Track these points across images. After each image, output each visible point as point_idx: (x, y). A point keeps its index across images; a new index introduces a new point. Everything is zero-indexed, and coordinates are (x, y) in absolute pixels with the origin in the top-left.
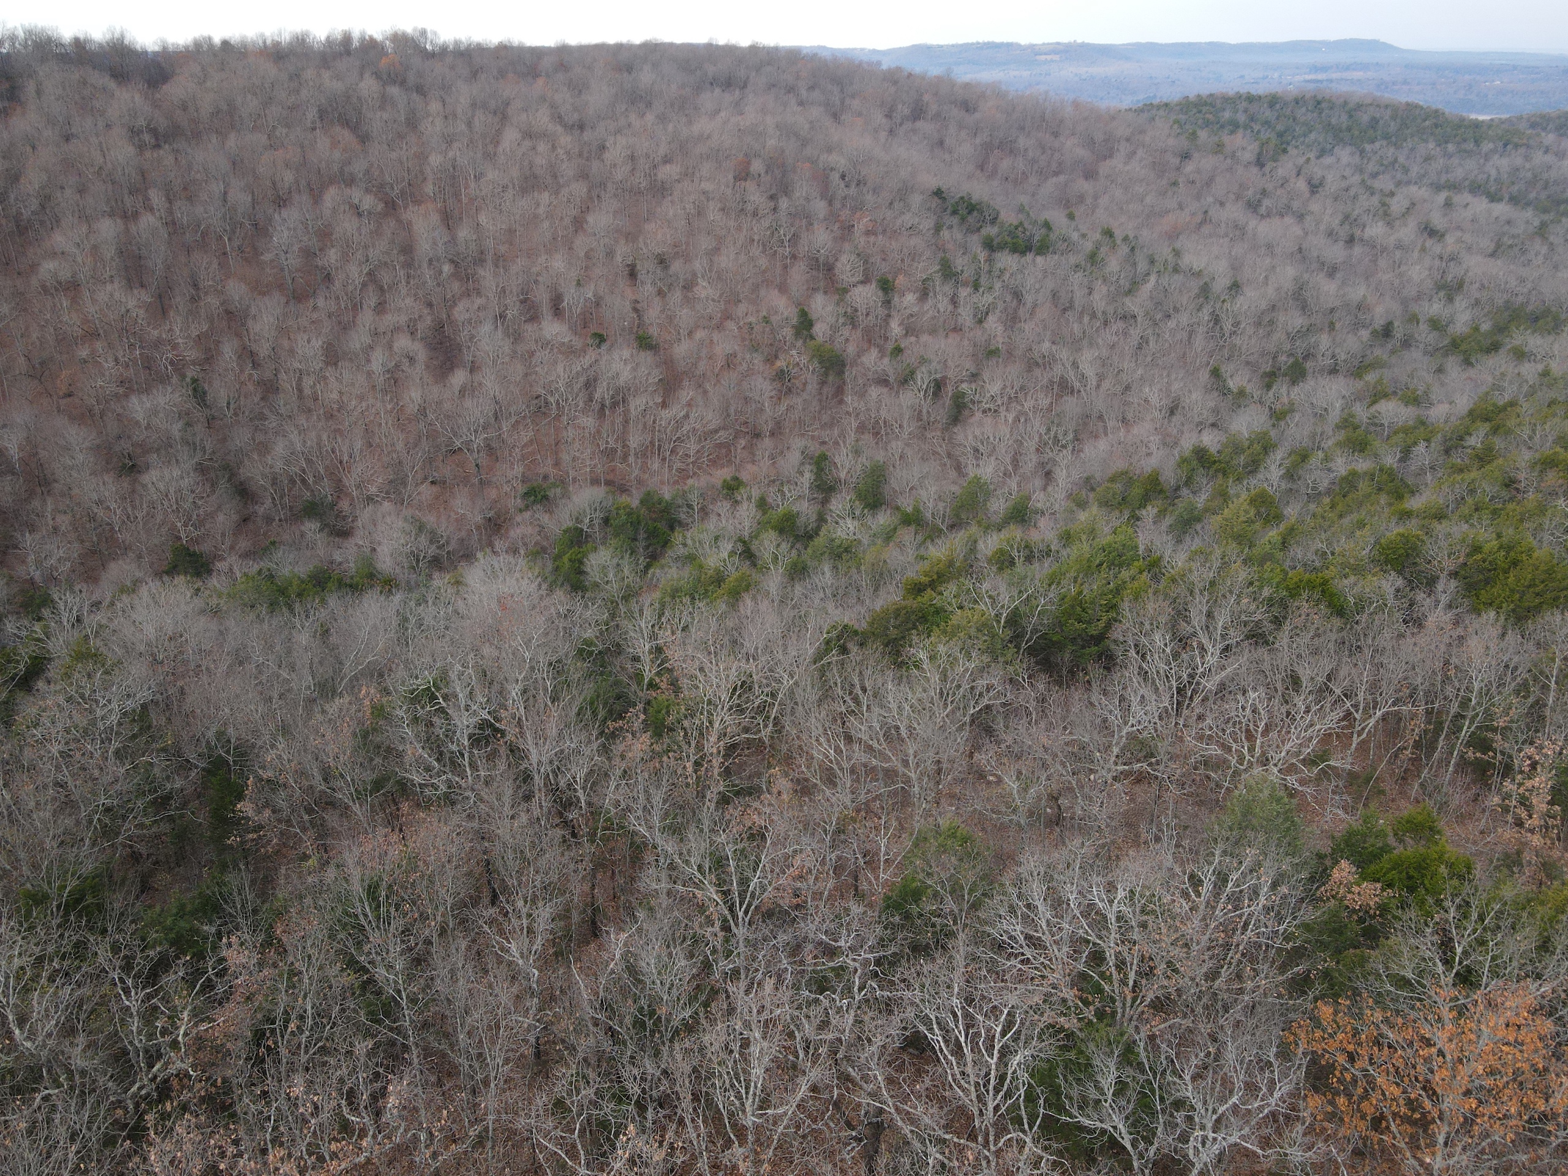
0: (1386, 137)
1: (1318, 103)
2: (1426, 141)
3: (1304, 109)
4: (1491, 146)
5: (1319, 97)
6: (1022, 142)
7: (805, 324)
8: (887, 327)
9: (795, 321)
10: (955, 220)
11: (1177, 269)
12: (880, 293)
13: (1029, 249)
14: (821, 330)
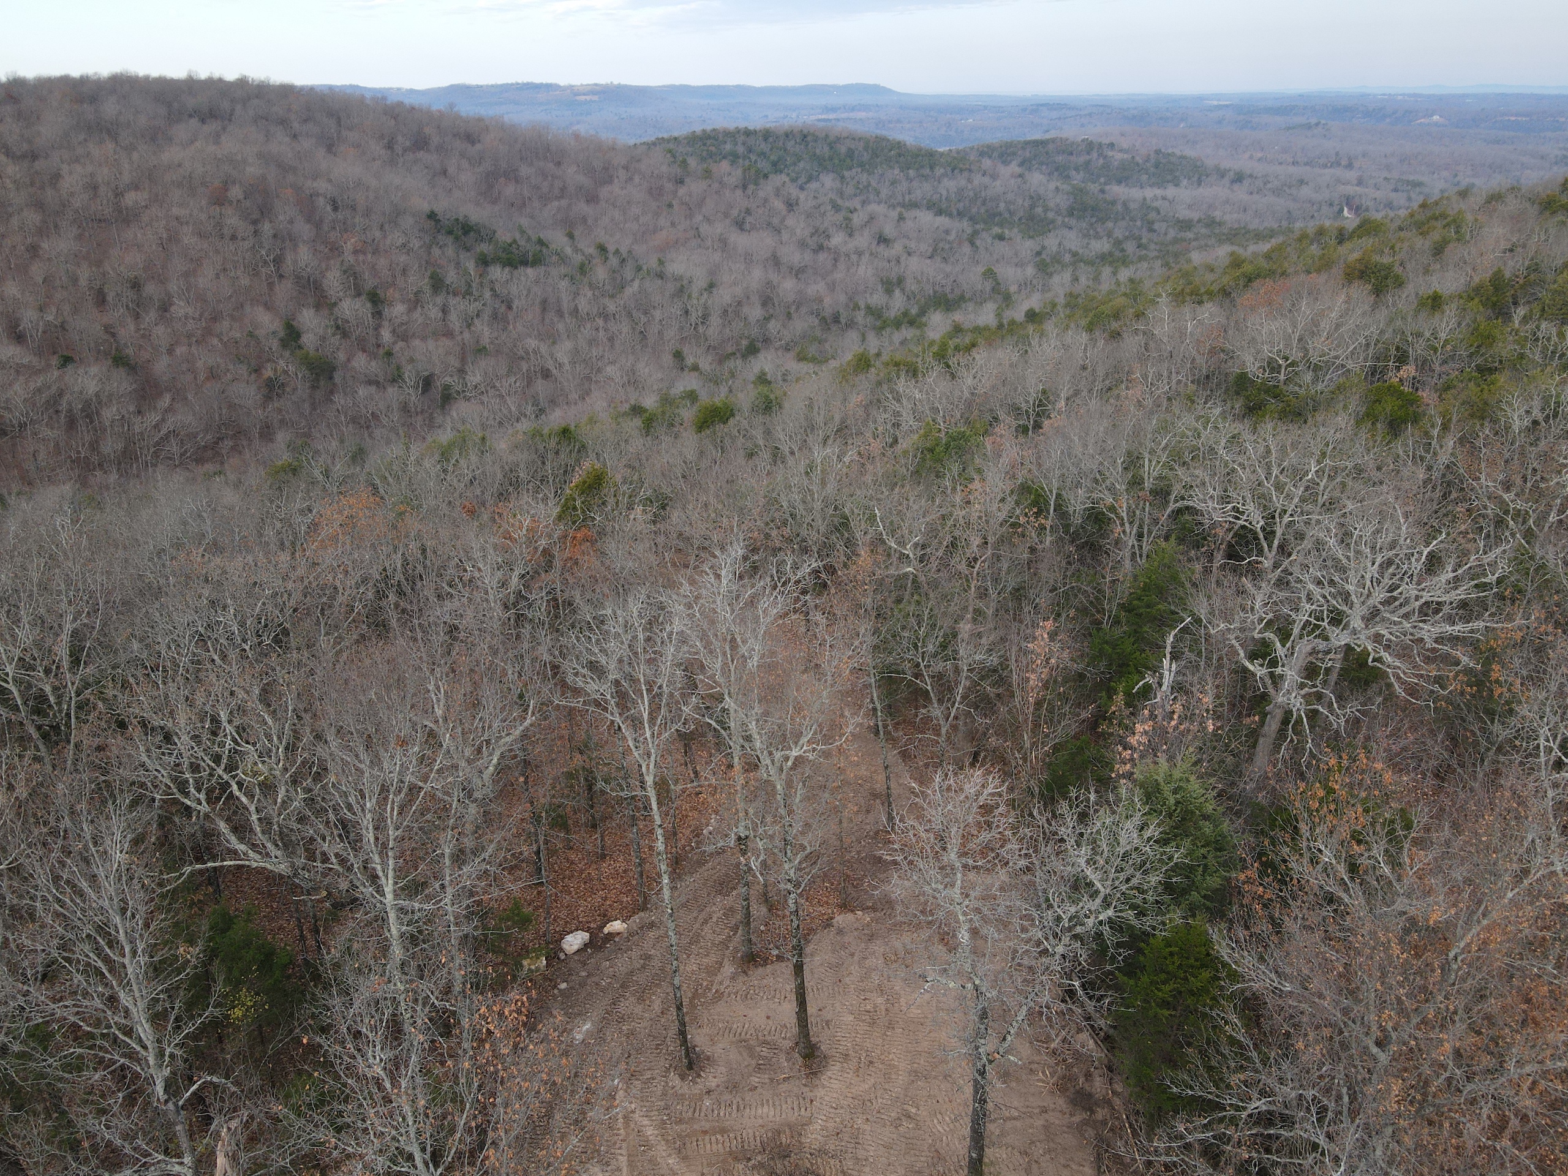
0: (861, 165)
1: (805, 136)
2: (892, 168)
3: (793, 142)
4: (942, 171)
5: (805, 132)
6: (525, 171)
7: (292, 335)
8: (378, 336)
9: (282, 334)
10: (450, 240)
11: (661, 276)
12: (369, 305)
13: (525, 263)
14: (309, 340)
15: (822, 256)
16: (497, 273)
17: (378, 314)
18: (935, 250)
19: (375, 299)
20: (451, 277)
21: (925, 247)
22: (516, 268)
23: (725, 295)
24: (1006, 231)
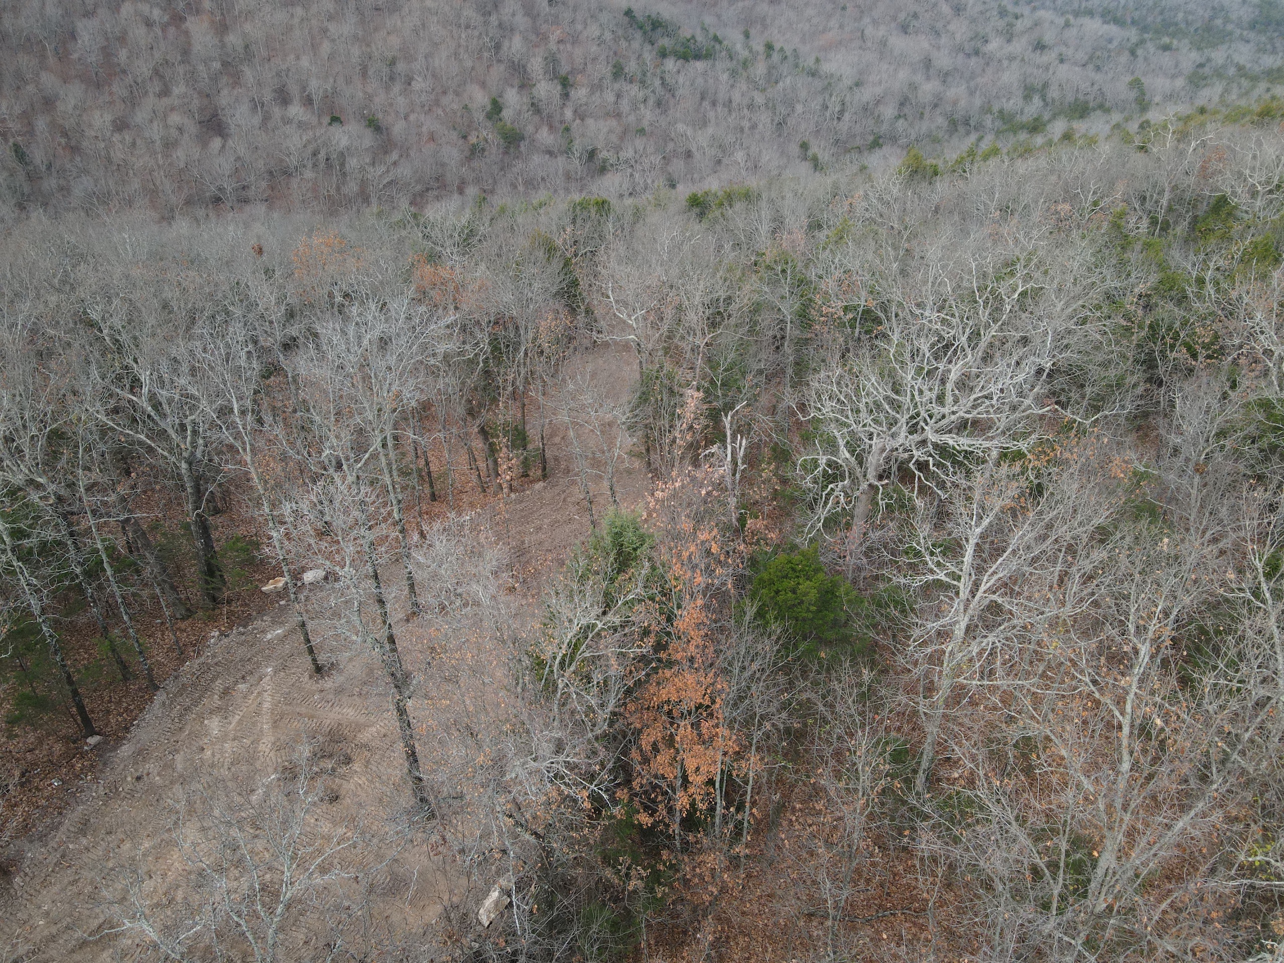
7: (496, 108)
8: (562, 114)
9: (489, 108)
10: (638, 35)
11: (813, 74)
12: (559, 87)
13: (698, 57)
14: (507, 114)
15: (973, 61)
16: (670, 64)
17: (566, 96)
18: (1091, 58)
19: (565, 83)
20: (632, 67)
21: (1081, 56)
22: (688, 61)
23: (866, 95)
24: (1175, 42)
